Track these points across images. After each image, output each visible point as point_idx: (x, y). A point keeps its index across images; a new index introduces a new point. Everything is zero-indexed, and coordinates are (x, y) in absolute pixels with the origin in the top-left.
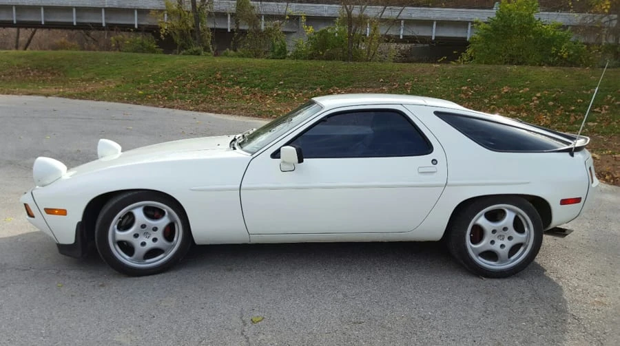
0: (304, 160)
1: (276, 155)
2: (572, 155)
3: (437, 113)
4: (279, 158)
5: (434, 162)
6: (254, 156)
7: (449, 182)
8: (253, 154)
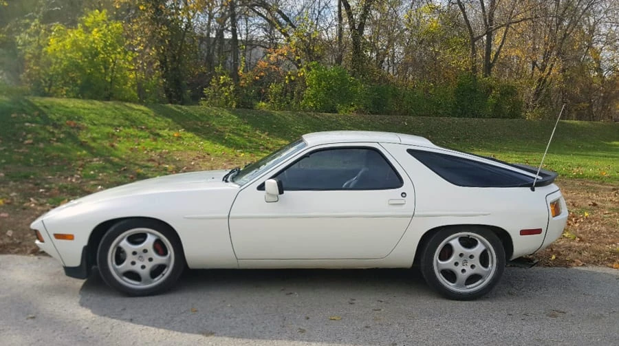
0: (285, 192)
1: (261, 187)
2: (533, 190)
3: (410, 151)
4: (264, 190)
5: (404, 195)
6: (242, 188)
7: (415, 213)
8: (242, 186)
